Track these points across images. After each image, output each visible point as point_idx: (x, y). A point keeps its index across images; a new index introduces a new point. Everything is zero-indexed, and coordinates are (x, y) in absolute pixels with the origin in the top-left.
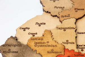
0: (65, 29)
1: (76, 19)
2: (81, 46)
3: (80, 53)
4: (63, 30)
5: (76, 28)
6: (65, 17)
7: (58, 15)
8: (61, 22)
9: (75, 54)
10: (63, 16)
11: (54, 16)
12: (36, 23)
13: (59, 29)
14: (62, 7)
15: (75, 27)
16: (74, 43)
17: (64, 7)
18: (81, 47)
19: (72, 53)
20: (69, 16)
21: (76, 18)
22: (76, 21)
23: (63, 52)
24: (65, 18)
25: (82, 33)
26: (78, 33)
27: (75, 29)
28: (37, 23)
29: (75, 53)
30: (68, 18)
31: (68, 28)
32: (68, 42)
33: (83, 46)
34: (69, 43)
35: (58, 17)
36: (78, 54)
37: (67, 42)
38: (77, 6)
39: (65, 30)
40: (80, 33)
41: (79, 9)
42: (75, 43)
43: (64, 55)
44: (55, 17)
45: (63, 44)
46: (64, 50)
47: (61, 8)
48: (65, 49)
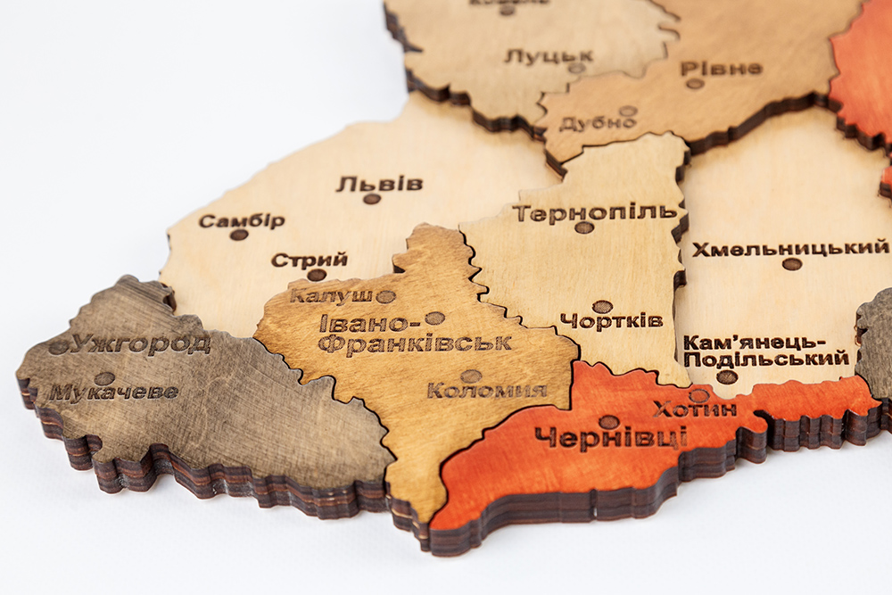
0: (585, 222)
1: (687, 143)
2: (719, 344)
3: (707, 390)
4: (567, 226)
5: (681, 213)
6: (590, 129)
7: (533, 117)
8: (557, 167)
9: (658, 403)
10: (573, 125)
11: (498, 126)
12: (343, 180)
13: (539, 216)
14: (574, 50)
15: (672, 205)
16: (656, 322)
17: (586, 57)
18: (717, 353)
19: (641, 395)
20: (628, 117)
21: (691, 138)
22: (686, 161)
23: (564, 391)
24: (591, 135)
25: (737, 251)
26: (700, 250)
27: (674, 214)
28: (354, 179)
29: (660, 395)
30: (623, 133)
31: (613, 210)
32: (609, 315)
33: (736, 345)
34: (618, 319)
35: (537, 134)
36: (686, 402)
37: (595, 316)
38: (697, 43)
39: (584, 228)
40: (715, 252)
41: (717, 70)
42: (667, 319)
43: (570, 409)
44: (506, 135)
45: (565, 329)
46: (568, 375)
47: (565, 58)
48: (575, 363)
